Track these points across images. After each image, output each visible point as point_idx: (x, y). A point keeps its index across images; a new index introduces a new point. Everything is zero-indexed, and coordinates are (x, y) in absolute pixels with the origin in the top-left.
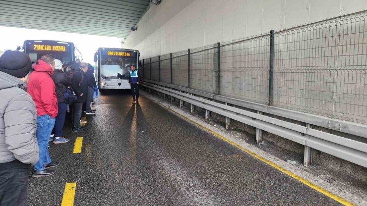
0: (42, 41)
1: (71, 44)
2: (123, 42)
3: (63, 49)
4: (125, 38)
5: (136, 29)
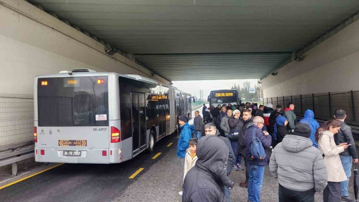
2: (259, 83)
4: (261, 79)
5: (276, 74)
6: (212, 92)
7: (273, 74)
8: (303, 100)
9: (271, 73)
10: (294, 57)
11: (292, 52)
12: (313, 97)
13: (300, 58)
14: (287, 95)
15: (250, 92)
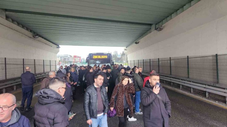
0: (97, 53)
1: (110, 54)
2: (125, 50)
3: (106, 57)
4: (127, 47)
5: (138, 43)
6: (90, 54)
7: (136, 43)
8: (160, 62)
9: (135, 42)
10: (154, 28)
11: (152, 24)
12: (170, 60)
14: (146, 59)
15: (118, 57)
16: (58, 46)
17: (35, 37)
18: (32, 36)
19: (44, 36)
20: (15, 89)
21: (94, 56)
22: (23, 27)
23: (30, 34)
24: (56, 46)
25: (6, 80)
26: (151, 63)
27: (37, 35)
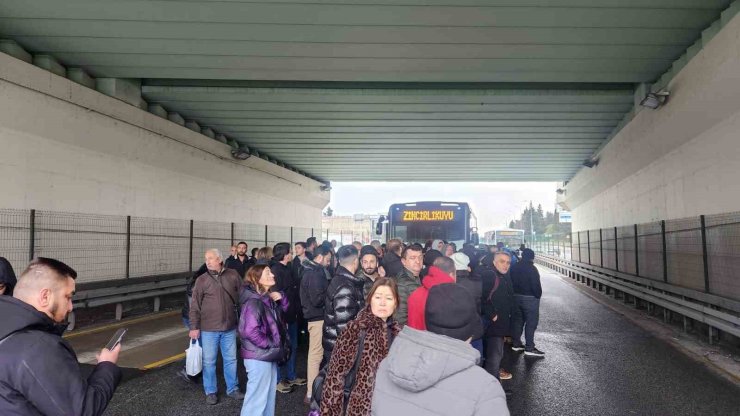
0: (417, 203)
1: (464, 206)
2: (560, 191)
3: (450, 216)
4: (566, 183)
5: (597, 163)
6: (394, 207)
7: (589, 164)
8: (671, 239)
11: (637, 84)
12: (703, 229)
13: (657, 97)
14: (624, 225)
16: (327, 183)
17: (237, 158)
18: (228, 155)
19: (276, 155)
20: (157, 308)
21: (407, 213)
22: (203, 128)
23: (223, 149)
24: (320, 184)
25: (128, 281)
26: (642, 240)
27: (252, 151)
